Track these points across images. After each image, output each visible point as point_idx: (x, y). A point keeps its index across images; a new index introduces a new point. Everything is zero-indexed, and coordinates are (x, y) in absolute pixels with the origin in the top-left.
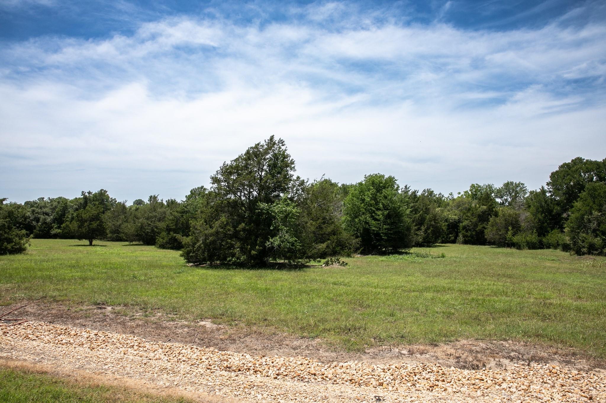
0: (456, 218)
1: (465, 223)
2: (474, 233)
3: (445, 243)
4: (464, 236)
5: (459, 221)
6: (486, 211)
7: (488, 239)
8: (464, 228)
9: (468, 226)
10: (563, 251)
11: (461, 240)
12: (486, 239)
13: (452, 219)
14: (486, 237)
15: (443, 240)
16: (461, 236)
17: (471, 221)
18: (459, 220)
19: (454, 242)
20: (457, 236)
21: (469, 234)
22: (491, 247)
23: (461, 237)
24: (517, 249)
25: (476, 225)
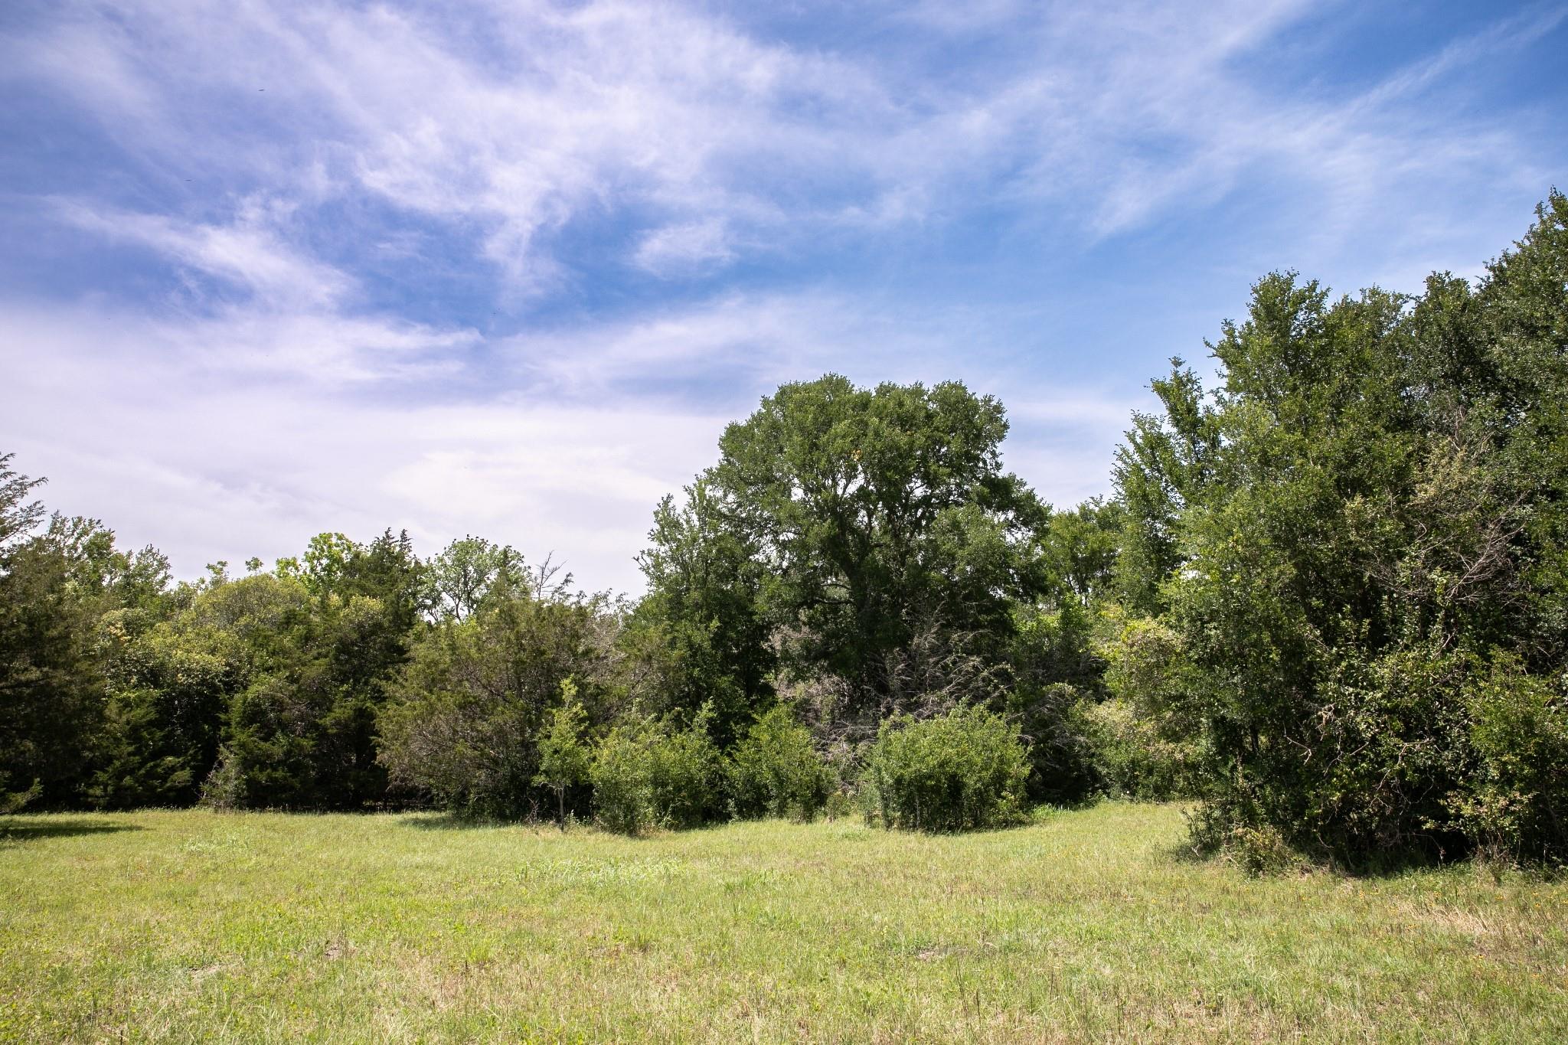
0: (217, 663)
1: (260, 687)
2: (307, 743)
3: (128, 807)
4: (248, 763)
5: (233, 681)
6: (378, 627)
7: (395, 772)
8: (254, 715)
9: (274, 701)
10: (905, 826)
11: (230, 787)
12: (383, 772)
13: (188, 672)
14: (382, 757)
15: (118, 789)
16: (230, 759)
17: (292, 679)
18: (227, 674)
19: (185, 798)
20: (207, 761)
21: (278, 746)
22: (416, 822)
23: (229, 773)
24: (614, 828)
25: (320, 700)
